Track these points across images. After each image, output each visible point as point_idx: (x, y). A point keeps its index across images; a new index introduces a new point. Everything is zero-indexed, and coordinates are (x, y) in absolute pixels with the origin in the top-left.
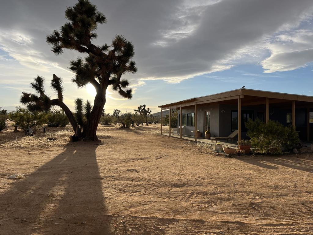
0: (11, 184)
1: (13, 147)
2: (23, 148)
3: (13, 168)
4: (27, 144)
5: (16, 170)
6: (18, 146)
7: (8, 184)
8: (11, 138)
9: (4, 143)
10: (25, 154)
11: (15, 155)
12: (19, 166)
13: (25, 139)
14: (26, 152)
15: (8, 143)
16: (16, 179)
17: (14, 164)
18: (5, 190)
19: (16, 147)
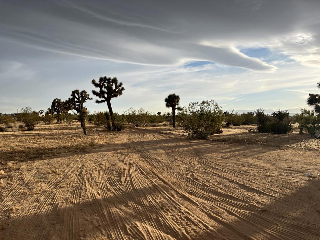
0: (307, 181)
1: (302, 148)
2: (311, 150)
3: (307, 167)
4: (315, 146)
5: (310, 169)
6: (307, 148)
7: (305, 180)
8: (298, 140)
9: (292, 144)
10: (316, 156)
11: (306, 156)
12: (312, 167)
13: (312, 141)
14: (316, 155)
15: (296, 144)
16: (311, 177)
17: (306, 164)
18: (303, 185)
19: (305, 148)
